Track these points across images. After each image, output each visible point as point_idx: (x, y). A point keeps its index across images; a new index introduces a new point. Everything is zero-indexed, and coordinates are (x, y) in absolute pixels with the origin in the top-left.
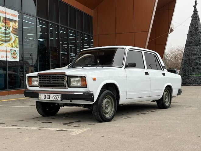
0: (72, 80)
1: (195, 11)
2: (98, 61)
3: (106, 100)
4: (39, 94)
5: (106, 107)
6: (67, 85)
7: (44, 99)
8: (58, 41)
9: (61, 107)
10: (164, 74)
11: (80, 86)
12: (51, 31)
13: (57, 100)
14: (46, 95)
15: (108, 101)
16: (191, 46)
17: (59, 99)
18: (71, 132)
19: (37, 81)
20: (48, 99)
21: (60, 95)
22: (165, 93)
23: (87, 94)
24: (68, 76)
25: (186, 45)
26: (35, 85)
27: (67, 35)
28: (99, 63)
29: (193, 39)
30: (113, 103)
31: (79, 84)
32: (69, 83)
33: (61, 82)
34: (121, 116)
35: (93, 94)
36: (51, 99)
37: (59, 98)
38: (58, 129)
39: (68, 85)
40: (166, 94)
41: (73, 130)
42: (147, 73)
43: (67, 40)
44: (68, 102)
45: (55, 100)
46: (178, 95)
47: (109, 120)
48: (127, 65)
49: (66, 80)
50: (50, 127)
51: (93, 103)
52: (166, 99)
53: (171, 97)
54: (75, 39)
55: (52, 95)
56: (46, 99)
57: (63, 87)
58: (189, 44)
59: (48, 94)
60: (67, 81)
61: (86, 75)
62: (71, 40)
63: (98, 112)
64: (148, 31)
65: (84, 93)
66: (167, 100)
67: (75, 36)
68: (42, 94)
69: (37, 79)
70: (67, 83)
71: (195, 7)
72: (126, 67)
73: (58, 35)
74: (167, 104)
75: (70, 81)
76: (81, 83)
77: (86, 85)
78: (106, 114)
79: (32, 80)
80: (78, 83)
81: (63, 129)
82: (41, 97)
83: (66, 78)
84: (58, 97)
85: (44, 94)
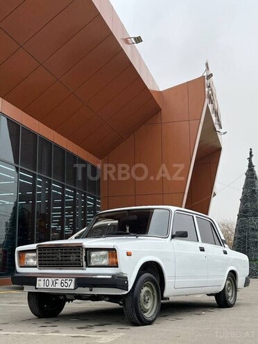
0: (93, 255)
1: (251, 166)
2: (128, 228)
3: (145, 289)
4: (38, 279)
5: (145, 301)
6: (84, 263)
7: (45, 287)
8: (48, 205)
9: (67, 303)
10: (225, 253)
11: (107, 264)
12: (39, 189)
13: (68, 288)
14: (50, 279)
15: (147, 291)
16: (247, 217)
17: (72, 287)
18: (95, 339)
19: (34, 258)
20: (53, 287)
21: (73, 280)
22: (228, 282)
23: (118, 277)
24: (87, 249)
25: (239, 216)
26: (31, 264)
27: (63, 197)
28: (128, 231)
29: (249, 206)
30: (155, 294)
31: (105, 262)
32: (88, 259)
33: (75, 258)
34: (166, 318)
35: (126, 278)
36: (58, 286)
37: (71, 285)
38: (73, 335)
39: (87, 264)
40: (229, 284)
41: (99, 336)
42: (202, 249)
43: (62, 204)
44: (85, 291)
45: (64, 287)
46: (245, 286)
47: (150, 323)
48: (174, 234)
49: (84, 255)
50: (58, 332)
51: (126, 292)
52: (228, 291)
53: (236, 289)
54: (74, 203)
55: (60, 279)
56: (49, 287)
57: (79, 266)
58: (243, 214)
59: (53, 279)
60: (86, 257)
61: (116, 246)
62: (68, 204)
63: (134, 309)
64: (184, 193)
65: (113, 276)
66: (230, 294)
67: (75, 198)
68: (42, 279)
69: (34, 254)
70: (86, 260)
71: (250, 159)
72: (173, 237)
73: (49, 196)
74: (231, 300)
75: (90, 257)
76: (108, 259)
77: (117, 263)
78: (145, 312)
79: (26, 256)
80: (102, 261)
81: (82, 335)
82: (41, 284)
83: (84, 251)
84: (69, 283)
85: (46, 279)
